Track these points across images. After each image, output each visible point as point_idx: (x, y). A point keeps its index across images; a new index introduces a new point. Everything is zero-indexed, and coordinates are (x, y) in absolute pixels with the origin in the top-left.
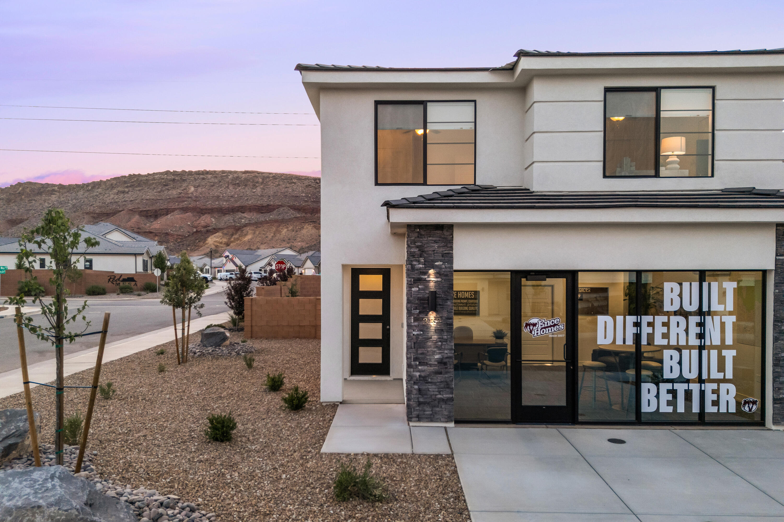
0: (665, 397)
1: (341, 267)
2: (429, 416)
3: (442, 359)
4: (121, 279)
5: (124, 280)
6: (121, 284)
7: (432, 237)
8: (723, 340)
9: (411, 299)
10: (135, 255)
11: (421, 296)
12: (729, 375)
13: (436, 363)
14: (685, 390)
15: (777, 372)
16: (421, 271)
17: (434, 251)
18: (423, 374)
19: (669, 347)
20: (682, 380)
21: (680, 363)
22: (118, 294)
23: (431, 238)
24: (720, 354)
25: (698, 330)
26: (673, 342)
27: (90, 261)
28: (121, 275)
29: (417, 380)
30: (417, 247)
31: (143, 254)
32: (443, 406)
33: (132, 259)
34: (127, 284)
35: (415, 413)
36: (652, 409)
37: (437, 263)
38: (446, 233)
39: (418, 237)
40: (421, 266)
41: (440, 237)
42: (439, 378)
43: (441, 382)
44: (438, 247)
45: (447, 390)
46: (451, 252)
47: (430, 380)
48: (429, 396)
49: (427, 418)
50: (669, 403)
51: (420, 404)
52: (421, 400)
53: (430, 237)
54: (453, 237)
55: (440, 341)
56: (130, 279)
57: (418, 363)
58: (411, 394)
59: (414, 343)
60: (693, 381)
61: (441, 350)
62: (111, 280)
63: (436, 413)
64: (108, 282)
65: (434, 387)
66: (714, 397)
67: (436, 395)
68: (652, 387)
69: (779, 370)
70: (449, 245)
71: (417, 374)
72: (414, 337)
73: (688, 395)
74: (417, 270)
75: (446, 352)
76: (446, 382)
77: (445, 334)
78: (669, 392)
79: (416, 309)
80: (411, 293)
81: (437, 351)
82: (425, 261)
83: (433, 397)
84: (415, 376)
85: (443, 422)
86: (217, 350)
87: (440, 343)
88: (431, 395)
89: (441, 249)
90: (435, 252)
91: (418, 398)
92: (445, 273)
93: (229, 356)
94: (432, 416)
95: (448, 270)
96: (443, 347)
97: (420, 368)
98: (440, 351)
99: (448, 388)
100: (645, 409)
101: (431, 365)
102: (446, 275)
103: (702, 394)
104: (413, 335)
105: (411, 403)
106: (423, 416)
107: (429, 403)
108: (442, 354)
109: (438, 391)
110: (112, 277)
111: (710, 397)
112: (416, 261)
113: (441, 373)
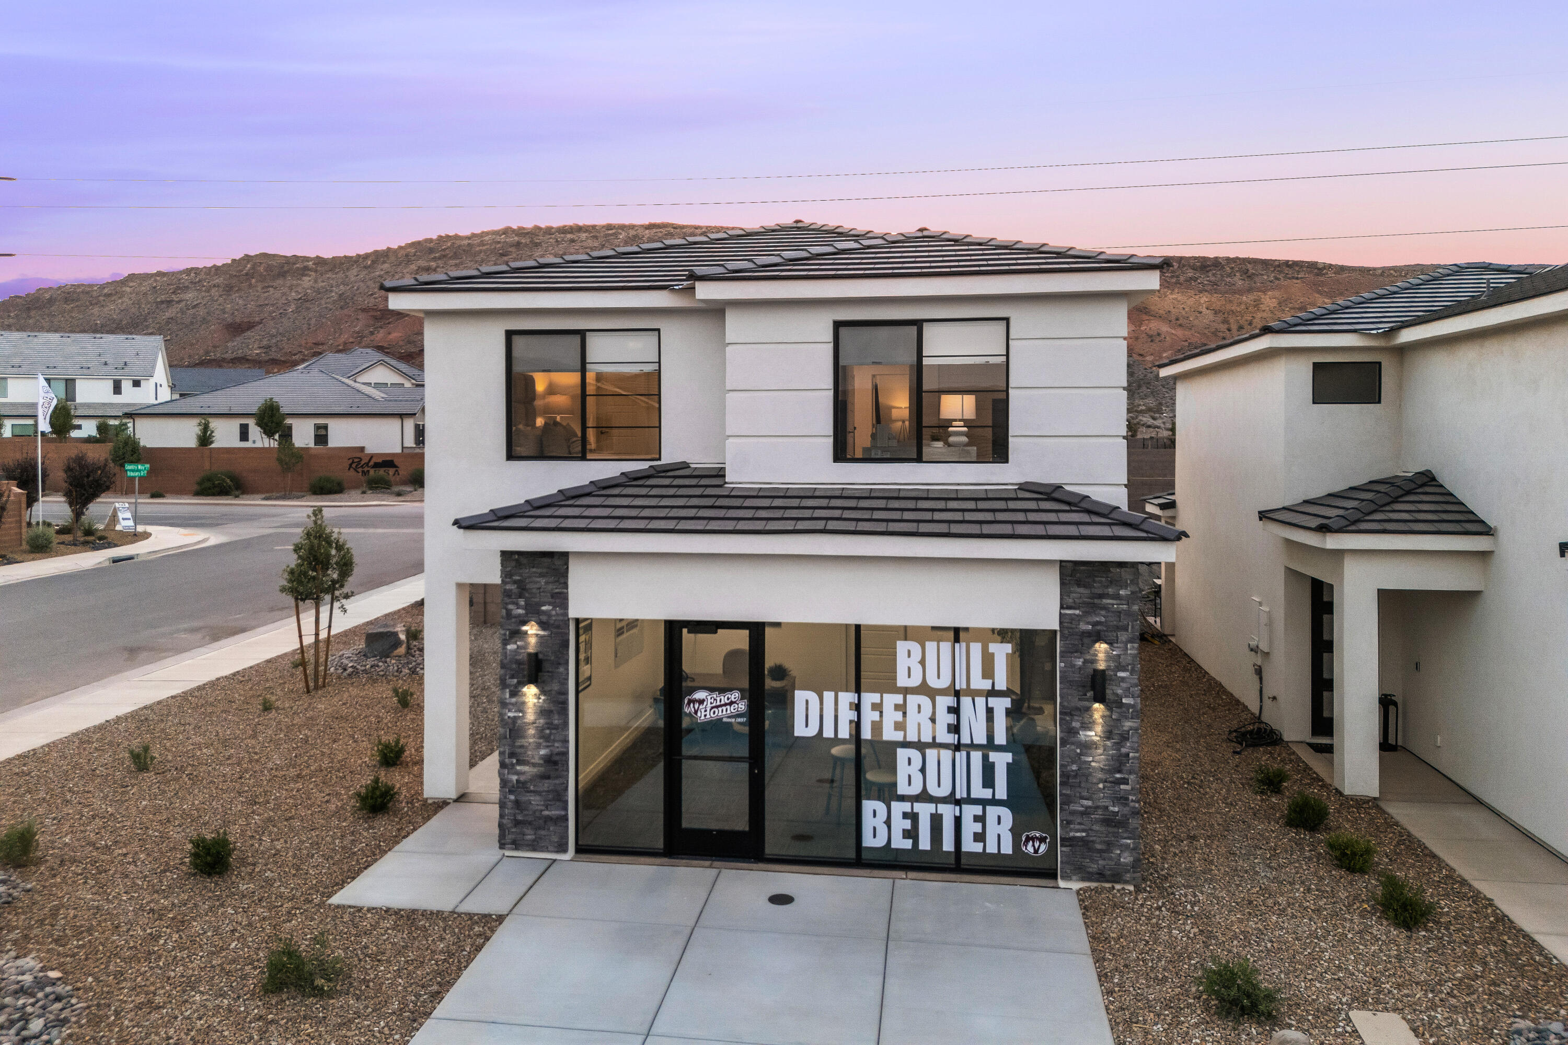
0: (900, 825)
1: (454, 587)
2: (530, 843)
3: (551, 755)
4: (371, 463)
5: (377, 465)
6: (372, 472)
7: (537, 567)
8: (990, 736)
9: (505, 661)
10: (401, 416)
11: (520, 657)
12: (1001, 792)
13: (541, 762)
14: (931, 814)
15: (1064, 795)
16: (521, 619)
17: (540, 588)
18: (522, 778)
19: (906, 744)
20: (924, 797)
21: (923, 770)
22: (364, 492)
23: (534, 570)
24: (985, 758)
25: (951, 719)
26: (912, 737)
27: (325, 427)
28: (372, 456)
29: (513, 787)
30: (515, 582)
31: (415, 414)
32: (551, 829)
33: (395, 424)
34: (382, 472)
35: (509, 838)
36: (880, 842)
37: (544, 608)
38: (558, 562)
39: (516, 567)
40: (521, 611)
41: (549, 568)
42: (546, 785)
43: (548, 791)
44: (547, 583)
45: (558, 803)
46: (565, 591)
47: (532, 788)
48: (531, 813)
49: (528, 845)
50: (907, 834)
51: (517, 823)
52: (520, 817)
53: (533, 567)
54: (568, 568)
55: (548, 728)
56: (388, 462)
57: (514, 761)
58: (505, 808)
59: (510, 730)
60: (944, 800)
61: (549, 742)
62: (354, 466)
63: (541, 838)
64: (349, 469)
65: (538, 798)
66: (978, 827)
67: (542, 811)
68: (880, 806)
69: (1068, 792)
70: (562, 580)
71: (514, 778)
72: (510, 721)
73: (936, 820)
74: (515, 617)
75: (556, 745)
76: (556, 791)
77: (556, 717)
78: (905, 815)
79: (512, 677)
80: (506, 653)
81: (544, 744)
82: (526, 604)
83: (537, 814)
84: (511, 781)
85: (552, 852)
86: (381, 664)
87: (548, 731)
88: (535, 812)
89: (550, 587)
90: (541, 590)
91: (515, 815)
92: (556, 623)
93: (396, 676)
94: (536, 843)
95: (561, 618)
96: (552, 737)
97: (518, 768)
98: (550, 744)
99: (559, 800)
100: (868, 841)
101: (534, 765)
102: (558, 627)
103: (958, 821)
104: (509, 717)
105: (505, 821)
106: (520, 842)
107: (530, 823)
108: (551, 748)
109: (543, 805)
110: (356, 460)
111: (970, 828)
112: (513, 603)
113: (548, 777)
